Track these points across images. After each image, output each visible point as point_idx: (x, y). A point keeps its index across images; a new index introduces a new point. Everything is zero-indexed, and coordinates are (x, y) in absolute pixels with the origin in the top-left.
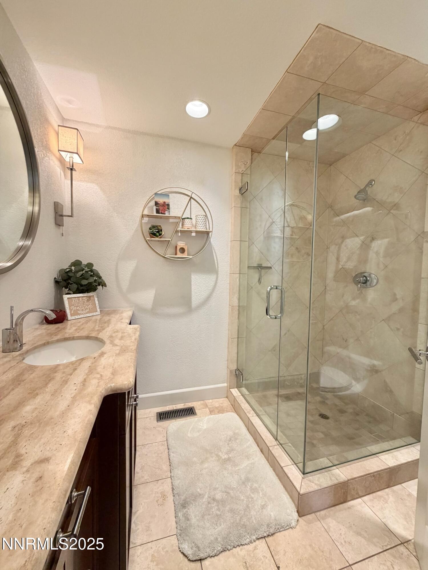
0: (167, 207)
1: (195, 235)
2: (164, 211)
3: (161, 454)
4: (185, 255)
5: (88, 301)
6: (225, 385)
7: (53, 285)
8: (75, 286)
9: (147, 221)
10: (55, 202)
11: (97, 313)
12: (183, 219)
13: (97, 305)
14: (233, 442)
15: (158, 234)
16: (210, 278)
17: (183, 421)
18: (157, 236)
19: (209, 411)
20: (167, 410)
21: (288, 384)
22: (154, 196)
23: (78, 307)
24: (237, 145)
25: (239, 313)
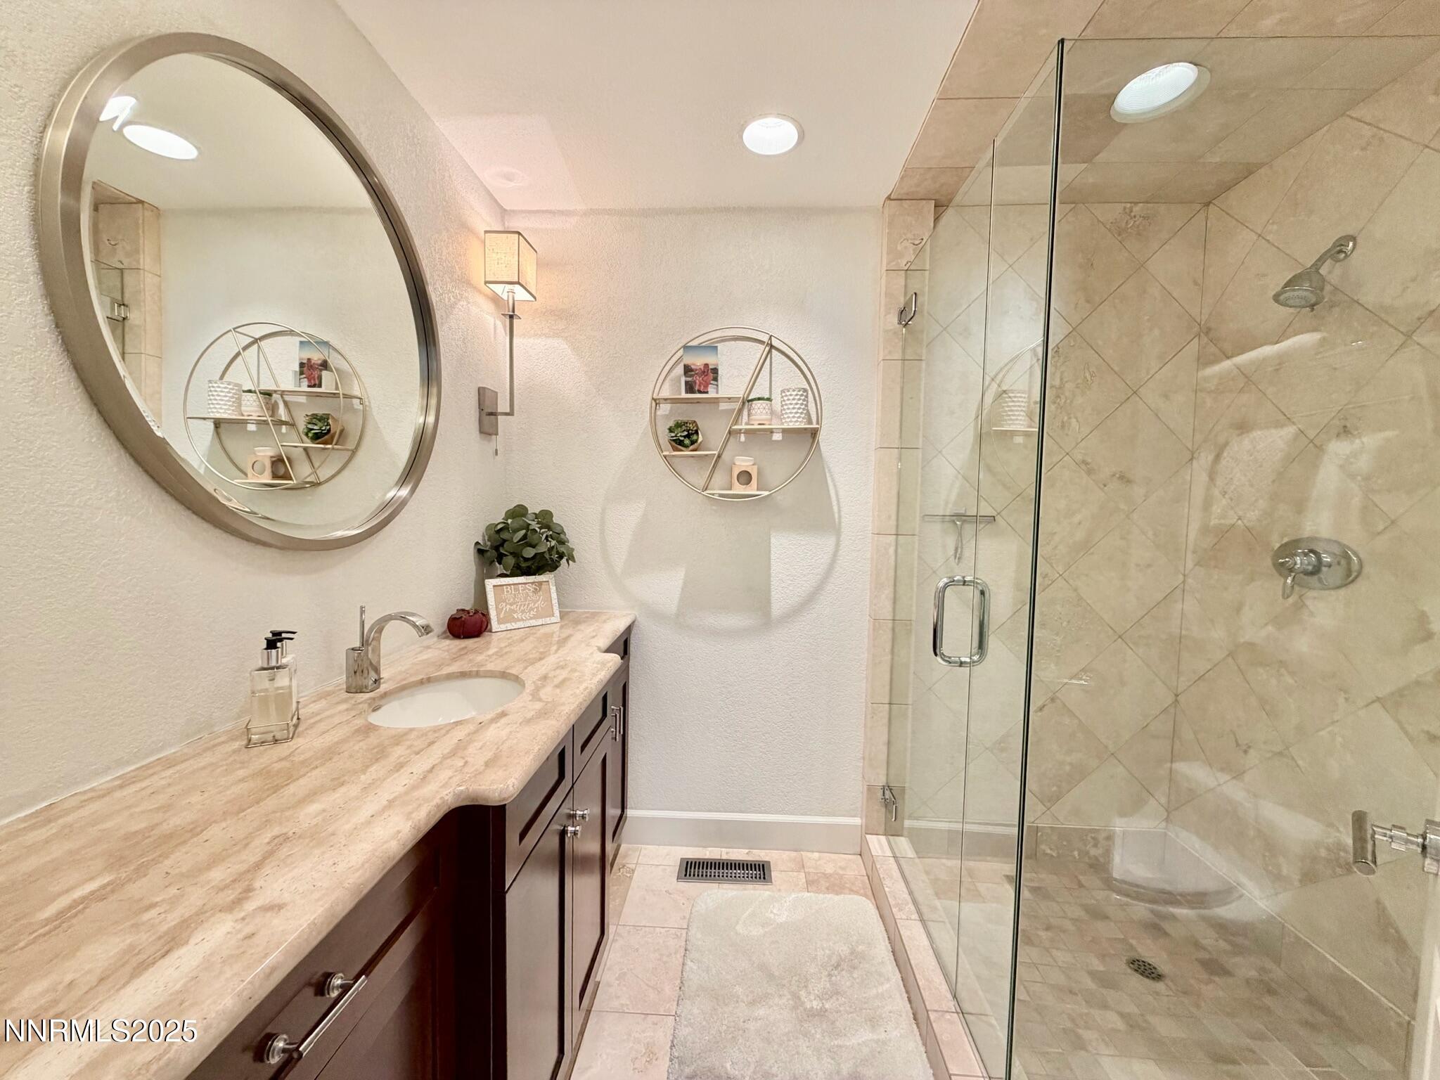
0: (711, 375)
1: (781, 438)
2: (706, 386)
3: (668, 956)
4: (752, 489)
5: (536, 591)
6: (857, 821)
7: (472, 558)
8: (510, 561)
9: (667, 413)
10: (479, 389)
11: (554, 620)
12: (749, 401)
13: (555, 601)
14: (844, 972)
15: (687, 442)
16: (819, 545)
17: (735, 893)
18: (686, 447)
19: (804, 880)
20: (706, 857)
21: (1049, 851)
22: (681, 351)
23: (515, 606)
24: (892, 197)
25: (894, 640)
